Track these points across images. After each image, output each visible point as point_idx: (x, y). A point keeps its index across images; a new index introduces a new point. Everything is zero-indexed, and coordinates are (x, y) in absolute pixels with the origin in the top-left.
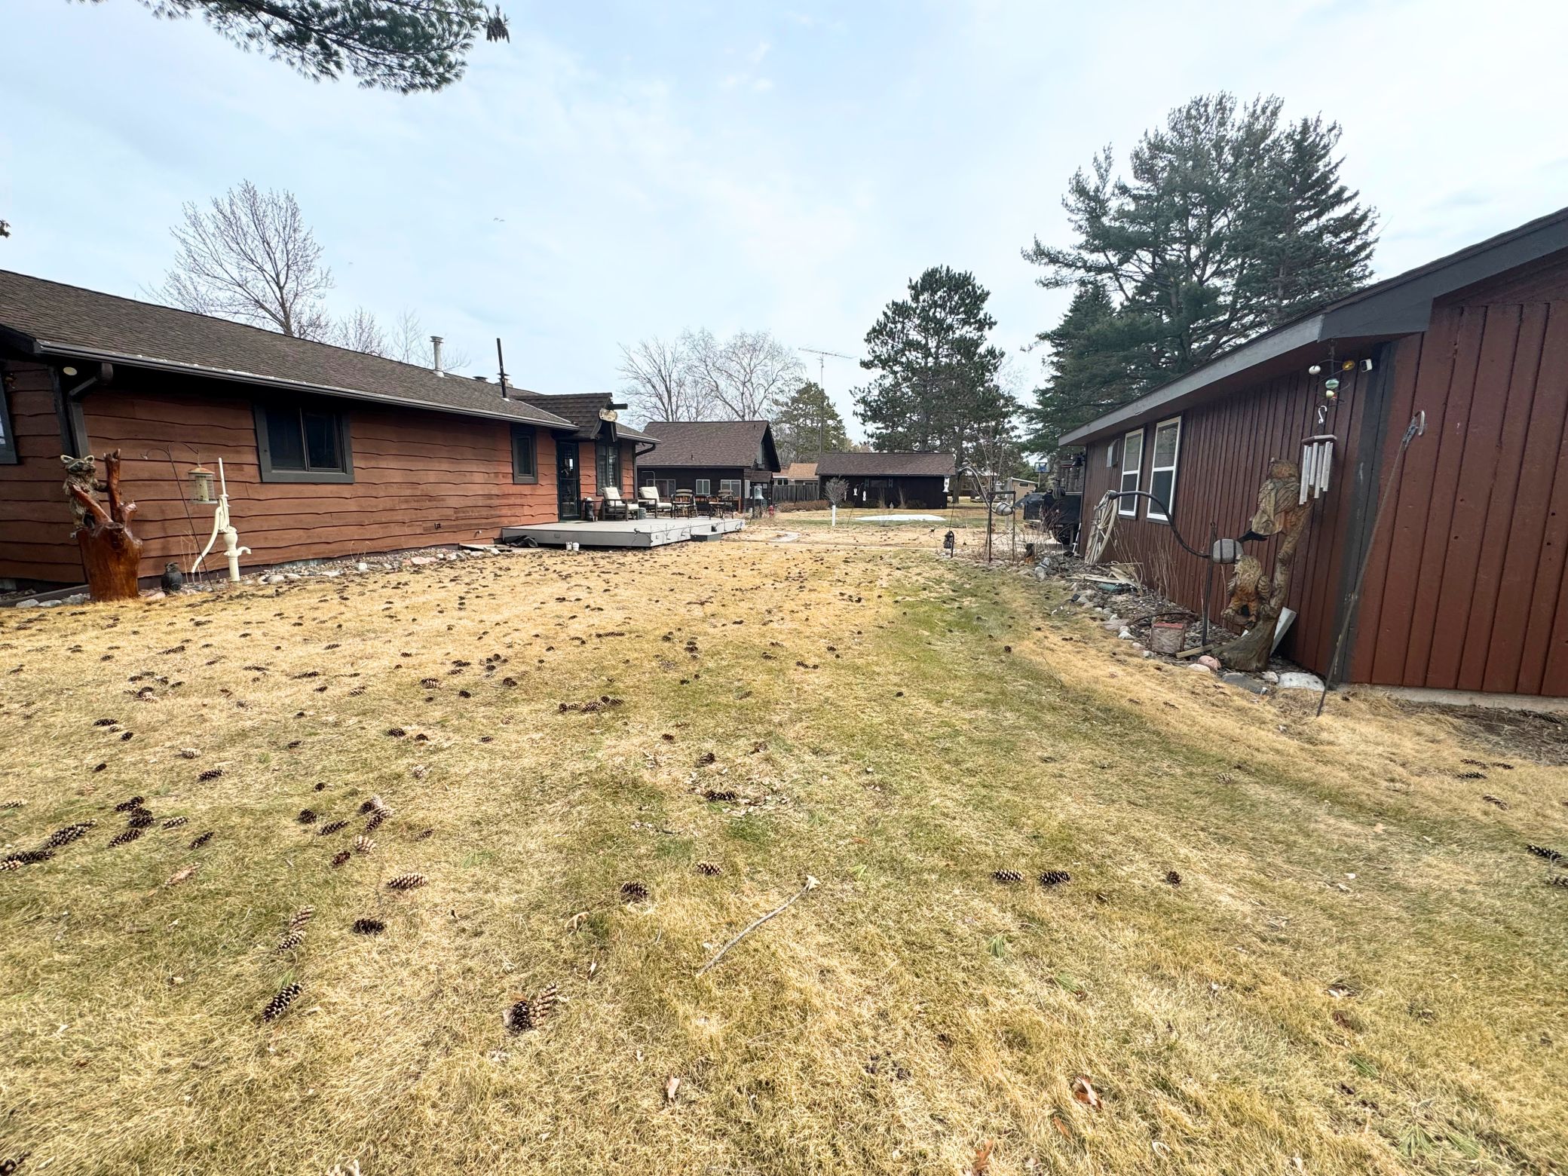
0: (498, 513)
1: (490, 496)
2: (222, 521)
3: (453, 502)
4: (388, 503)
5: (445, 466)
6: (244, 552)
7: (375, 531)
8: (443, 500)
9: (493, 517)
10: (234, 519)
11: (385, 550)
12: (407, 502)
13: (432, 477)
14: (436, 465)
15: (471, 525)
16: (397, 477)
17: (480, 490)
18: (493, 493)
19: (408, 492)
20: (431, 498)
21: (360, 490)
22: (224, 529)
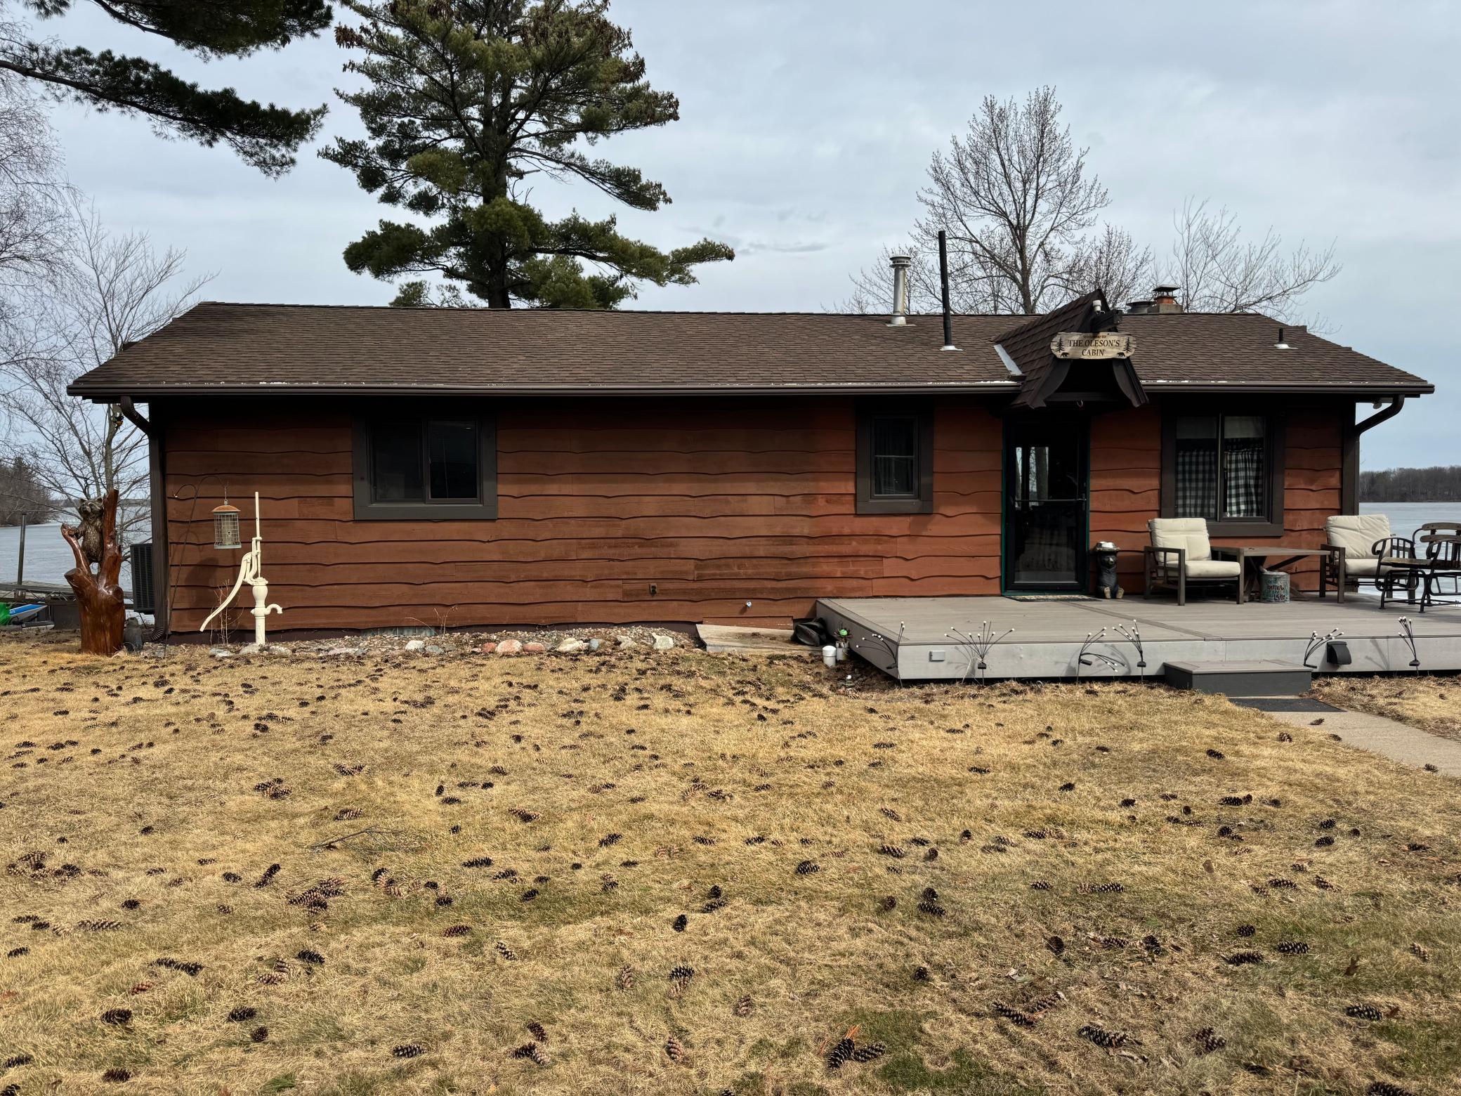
0: (806, 569)
1: (789, 539)
2: (250, 569)
3: (696, 549)
4: (558, 549)
5: (679, 488)
6: (274, 610)
7: (532, 592)
8: (671, 545)
9: (790, 577)
10: (268, 568)
11: (543, 622)
12: (593, 547)
13: (650, 506)
14: (662, 487)
15: (733, 590)
16: (579, 508)
17: (760, 527)
18: (796, 532)
19: (598, 531)
20: (646, 542)
21: (507, 529)
22: (249, 580)
